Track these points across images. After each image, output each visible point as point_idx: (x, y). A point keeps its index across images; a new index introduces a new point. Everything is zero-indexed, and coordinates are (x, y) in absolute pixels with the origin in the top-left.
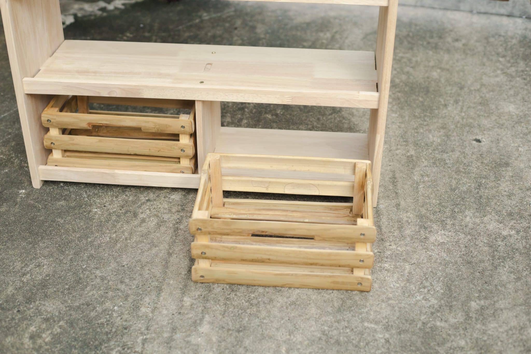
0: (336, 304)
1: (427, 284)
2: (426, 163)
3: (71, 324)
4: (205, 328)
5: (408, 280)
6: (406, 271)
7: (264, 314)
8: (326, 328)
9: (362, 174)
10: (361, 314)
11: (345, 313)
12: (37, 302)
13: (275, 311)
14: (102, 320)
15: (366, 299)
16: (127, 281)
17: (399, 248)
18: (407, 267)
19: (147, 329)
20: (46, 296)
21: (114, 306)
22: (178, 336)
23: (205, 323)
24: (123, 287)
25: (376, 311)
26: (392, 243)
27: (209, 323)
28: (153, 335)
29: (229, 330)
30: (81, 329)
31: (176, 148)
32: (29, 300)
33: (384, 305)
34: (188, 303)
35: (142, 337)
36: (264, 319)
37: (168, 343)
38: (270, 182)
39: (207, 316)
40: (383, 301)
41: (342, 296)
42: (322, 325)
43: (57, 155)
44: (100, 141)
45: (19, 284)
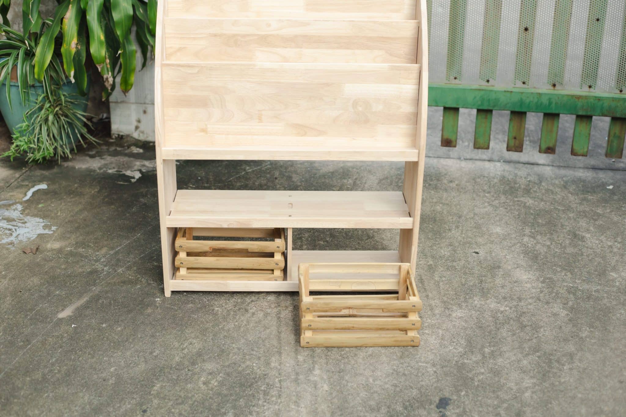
0: (398, 355)
1: (455, 340)
2: (442, 269)
3: (228, 374)
4: (317, 372)
5: (442, 339)
6: (440, 334)
7: (353, 362)
8: (395, 367)
9: (405, 272)
10: (416, 358)
11: (405, 359)
12: (200, 365)
13: (360, 360)
14: (248, 372)
15: (417, 350)
16: (256, 349)
17: (433, 321)
18: (441, 332)
19: (280, 374)
20: (204, 361)
21: (253, 364)
22: (301, 377)
23: (316, 369)
24: (254, 353)
25: (425, 357)
26: (428, 319)
27: (319, 369)
28: (285, 378)
29: (333, 372)
30: (236, 377)
31: (272, 262)
32: (193, 364)
33: (429, 353)
34: (302, 359)
35: (277, 379)
36: (354, 365)
37: (296, 381)
38: (342, 282)
39: (316, 365)
40: (428, 351)
41: (401, 350)
42: (393, 366)
43: (183, 271)
44: (217, 260)
45: (182, 355)
